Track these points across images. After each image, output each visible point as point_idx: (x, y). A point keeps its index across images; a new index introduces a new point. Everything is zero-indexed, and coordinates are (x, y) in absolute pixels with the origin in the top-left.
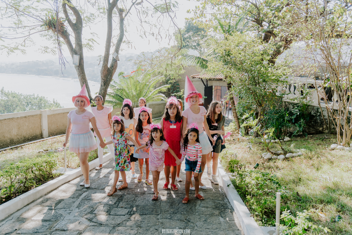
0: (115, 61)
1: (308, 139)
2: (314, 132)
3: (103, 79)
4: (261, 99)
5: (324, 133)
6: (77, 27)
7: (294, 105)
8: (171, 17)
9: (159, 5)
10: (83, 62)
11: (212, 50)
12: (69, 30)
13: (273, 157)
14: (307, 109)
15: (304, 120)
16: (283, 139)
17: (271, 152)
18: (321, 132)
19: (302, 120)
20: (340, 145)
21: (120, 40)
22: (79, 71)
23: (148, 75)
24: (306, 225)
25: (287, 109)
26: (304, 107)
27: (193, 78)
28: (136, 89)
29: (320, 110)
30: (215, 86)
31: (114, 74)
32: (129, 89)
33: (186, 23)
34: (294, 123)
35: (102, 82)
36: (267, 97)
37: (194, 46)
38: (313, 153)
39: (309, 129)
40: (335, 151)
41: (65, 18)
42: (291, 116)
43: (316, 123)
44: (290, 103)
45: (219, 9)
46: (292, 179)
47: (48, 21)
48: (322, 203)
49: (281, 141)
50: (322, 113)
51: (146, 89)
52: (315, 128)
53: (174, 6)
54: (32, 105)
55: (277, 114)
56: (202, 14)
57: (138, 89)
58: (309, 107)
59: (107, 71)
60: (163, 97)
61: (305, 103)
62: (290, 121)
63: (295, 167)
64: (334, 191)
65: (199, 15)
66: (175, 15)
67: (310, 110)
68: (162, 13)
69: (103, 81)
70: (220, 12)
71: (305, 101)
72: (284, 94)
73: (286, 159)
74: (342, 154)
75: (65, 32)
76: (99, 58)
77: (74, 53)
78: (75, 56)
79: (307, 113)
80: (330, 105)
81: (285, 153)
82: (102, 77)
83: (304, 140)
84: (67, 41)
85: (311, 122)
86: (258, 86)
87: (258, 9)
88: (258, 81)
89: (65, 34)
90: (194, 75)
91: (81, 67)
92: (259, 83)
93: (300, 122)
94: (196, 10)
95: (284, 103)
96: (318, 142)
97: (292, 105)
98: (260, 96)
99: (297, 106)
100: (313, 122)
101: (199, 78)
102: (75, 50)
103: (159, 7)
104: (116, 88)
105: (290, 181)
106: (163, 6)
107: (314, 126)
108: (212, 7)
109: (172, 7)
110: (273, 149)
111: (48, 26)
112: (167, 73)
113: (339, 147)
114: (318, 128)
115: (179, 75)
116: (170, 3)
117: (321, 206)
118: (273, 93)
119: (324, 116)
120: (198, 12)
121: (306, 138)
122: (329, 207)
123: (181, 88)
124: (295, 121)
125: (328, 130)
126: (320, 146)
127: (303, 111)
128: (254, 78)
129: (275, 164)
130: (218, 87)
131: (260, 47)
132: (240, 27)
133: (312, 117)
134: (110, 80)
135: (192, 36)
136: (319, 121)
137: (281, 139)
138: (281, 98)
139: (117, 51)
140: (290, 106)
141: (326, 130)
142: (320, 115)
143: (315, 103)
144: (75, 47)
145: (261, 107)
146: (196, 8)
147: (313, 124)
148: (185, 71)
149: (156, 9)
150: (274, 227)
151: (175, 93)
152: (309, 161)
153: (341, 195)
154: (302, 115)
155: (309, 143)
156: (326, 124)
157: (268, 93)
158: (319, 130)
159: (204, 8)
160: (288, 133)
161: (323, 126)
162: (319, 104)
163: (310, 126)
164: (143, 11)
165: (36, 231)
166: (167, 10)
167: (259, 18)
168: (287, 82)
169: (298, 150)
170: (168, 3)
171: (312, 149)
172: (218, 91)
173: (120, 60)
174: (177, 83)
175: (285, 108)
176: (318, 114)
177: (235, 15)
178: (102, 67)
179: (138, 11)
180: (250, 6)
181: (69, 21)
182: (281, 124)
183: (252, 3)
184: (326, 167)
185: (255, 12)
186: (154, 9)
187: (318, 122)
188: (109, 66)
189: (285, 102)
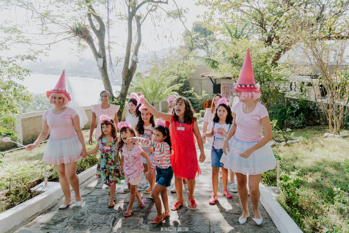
0: (135, 63)
1: (307, 130)
2: (312, 124)
3: (124, 80)
4: (266, 95)
5: (321, 125)
6: (101, 34)
7: (295, 100)
8: (183, 22)
9: (172, 11)
10: (106, 65)
11: (221, 53)
12: (94, 36)
13: (276, 144)
14: (306, 104)
15: (303, 114)
16: (285, 130)
17: (275, 140)
18: (319, 124)
19: (302, 114)
20: (332, 133)
21: (139, 44)
22: (103, 72)
23: (163, 75)
24: (296, 178)
25: (289, 104)
26: (303, 102)
27: (203, 76)
28: (152, 88)
29: (317, 105)
30: (223, 84)
31: (133, 75)
32: (145, 88)
33: (194, 24)
34: (295, 117)
35: (123, 82)
36: (272, 94)
37: (202, 46)
38: (309, 140)
39: (308, 121)
40: (327, 138)
41: (90, 25)
42: (293, 110)
43: (314, 116)
44: (291, 99)
45: (226, 14)
46: (290, 158)
47: (75, 29)
48: (311, 171)
49: (284, 131)
50: (319, 107)
51: (160, 88)
52: (314, 120)
53: (185, 12)
54: (43, 103)
55: (280, 108)
56: (211, 19)
57: (154, 87)
58: (308, 102)
59: (128, 72)
60: (176, 94)
61: (304, 99)
62: (291, 114)
63: (294, 150)
64: (321, 164)
65: (208, 19)
66: (186, 20)
67: (308, 105)
68: (174, 19)
69: (125, 81)
70: (227, 17)
71: (304, 97)
72: (285, 91)
73: (287, 145)
74: (333, 140)
75: (90, 38)
76: (117, 59)
77: (98, 57)
78: (98, 58)
79: (306, 108)
80: (325, 101)
81: (287, 140)
82: (123, 77)
83: (304, 131)
84: (92, 46)
85: (310, 115)
86: (263, 84)
87: (261, 14)
88: (263, 80)
89: (89, 40)
90: (203, 74)
91: (104, 69)
92: (264, 82)
93: (300, 116)
94: (205, 15)
95: (286, 100)
96: (315, 131)
97: (293, 101)
98: (265, 93)
99: (297, 102)
100: (312, 115)
101: (208, 77)
102: (99, 54)
103: (171, 13)
104: (135, 87)
105: (289, 159)
106: (175, 12)
107: (312, 119)
108: (220, 13)
109: (183, 13)
110: (277, 138)
111: (76, 33)
112: (178, 73)
113: (331, 134)
114: (316, 120)
115: (190, 74)
116: (181, 9)
117: (310, 173)
118: (276, 91)
119: (320, 110)
120: (207, 17)
121: (306, 129)
122: (316, 174)
123: (191, 86)
124: (296, 114)
125: (324, 122)
126: (316, 135)
127: (302, 106)
128: (260, 77)
129: (278, 149)
130: (226, 85)
131: (264, 50)
132: (246, 31)
133: (310, 111)
134: (130, 80)
135: (200, 36)
136: (316, 114)
137: (284, 130)
138: (283, 94)
139: (136, 54)
140: (291, 102)
141: (322, 122)
142: (317, 109)
143: (312, 99)
144: (99, 51)
145: (266, 103)
146: (205, 13)
147: (311, 117)
148: (195, 70)
149: (169, 14)
150: (276, 187)
151: (185, 91)
152: (305, 146)
153: (325, 166)
154: (302, 110)
155: (307, 133)
156: (322, 117)
157: (272, 91)
158: (317, 122)
159: (212, 13)
160: (290, 126)
161: (320, 119)
162: (316, 100)
163: (308, 119)
164: (156, 16)
165: (104, 194)
166: (179, 16)
167: (263, 22)
168: (287, 81)
169: (297, 138)
170: (180, 9)
171: (309, 137)
172: (226, 88)
173: (139, 62)
174: (187, 82)
175: (287, 103)
176: (316, 108)
177: (241, 19)
178: (124, 68)
179: (152, 16)
180: (254, 11)
181: (94, 28)
182: (283, 117)
183: (256, 9)
184: (318, 149)
185: (259, 17)
186: (167, 15)
187: (316, 116)
188: (129, 67)
189: (287, 98)
